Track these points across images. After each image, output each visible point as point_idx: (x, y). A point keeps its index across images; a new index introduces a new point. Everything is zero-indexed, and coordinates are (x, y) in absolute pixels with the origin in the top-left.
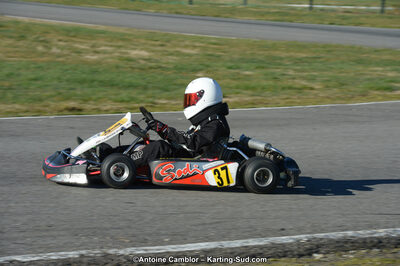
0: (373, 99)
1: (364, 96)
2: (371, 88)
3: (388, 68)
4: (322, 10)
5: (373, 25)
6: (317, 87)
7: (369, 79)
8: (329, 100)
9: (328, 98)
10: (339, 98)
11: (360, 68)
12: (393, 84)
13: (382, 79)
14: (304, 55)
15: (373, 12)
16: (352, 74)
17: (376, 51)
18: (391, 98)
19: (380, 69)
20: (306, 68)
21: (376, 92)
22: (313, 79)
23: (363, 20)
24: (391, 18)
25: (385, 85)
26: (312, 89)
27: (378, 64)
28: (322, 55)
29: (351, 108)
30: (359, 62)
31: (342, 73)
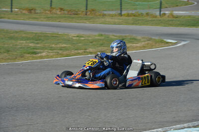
1: (22, 57)
2: (24, 53)
3: (28, 42)
5: (9, 18)
7: (21, 48)
8: (4, 60)
9: (2, 59)
10: (9, 59)
11: (13, 42)
12: (35, 50)
13: (28, 48)
15: (7, 12)
16: (11, 45)
18: (37, 58)
19: (24, 42)
21: (27, 55)
23: (3, 16)
24: (16, 15)
25: (31, 51)
27: (22, 39)
29: (19, 65)
30: (11, 38)
31: (4, 44)
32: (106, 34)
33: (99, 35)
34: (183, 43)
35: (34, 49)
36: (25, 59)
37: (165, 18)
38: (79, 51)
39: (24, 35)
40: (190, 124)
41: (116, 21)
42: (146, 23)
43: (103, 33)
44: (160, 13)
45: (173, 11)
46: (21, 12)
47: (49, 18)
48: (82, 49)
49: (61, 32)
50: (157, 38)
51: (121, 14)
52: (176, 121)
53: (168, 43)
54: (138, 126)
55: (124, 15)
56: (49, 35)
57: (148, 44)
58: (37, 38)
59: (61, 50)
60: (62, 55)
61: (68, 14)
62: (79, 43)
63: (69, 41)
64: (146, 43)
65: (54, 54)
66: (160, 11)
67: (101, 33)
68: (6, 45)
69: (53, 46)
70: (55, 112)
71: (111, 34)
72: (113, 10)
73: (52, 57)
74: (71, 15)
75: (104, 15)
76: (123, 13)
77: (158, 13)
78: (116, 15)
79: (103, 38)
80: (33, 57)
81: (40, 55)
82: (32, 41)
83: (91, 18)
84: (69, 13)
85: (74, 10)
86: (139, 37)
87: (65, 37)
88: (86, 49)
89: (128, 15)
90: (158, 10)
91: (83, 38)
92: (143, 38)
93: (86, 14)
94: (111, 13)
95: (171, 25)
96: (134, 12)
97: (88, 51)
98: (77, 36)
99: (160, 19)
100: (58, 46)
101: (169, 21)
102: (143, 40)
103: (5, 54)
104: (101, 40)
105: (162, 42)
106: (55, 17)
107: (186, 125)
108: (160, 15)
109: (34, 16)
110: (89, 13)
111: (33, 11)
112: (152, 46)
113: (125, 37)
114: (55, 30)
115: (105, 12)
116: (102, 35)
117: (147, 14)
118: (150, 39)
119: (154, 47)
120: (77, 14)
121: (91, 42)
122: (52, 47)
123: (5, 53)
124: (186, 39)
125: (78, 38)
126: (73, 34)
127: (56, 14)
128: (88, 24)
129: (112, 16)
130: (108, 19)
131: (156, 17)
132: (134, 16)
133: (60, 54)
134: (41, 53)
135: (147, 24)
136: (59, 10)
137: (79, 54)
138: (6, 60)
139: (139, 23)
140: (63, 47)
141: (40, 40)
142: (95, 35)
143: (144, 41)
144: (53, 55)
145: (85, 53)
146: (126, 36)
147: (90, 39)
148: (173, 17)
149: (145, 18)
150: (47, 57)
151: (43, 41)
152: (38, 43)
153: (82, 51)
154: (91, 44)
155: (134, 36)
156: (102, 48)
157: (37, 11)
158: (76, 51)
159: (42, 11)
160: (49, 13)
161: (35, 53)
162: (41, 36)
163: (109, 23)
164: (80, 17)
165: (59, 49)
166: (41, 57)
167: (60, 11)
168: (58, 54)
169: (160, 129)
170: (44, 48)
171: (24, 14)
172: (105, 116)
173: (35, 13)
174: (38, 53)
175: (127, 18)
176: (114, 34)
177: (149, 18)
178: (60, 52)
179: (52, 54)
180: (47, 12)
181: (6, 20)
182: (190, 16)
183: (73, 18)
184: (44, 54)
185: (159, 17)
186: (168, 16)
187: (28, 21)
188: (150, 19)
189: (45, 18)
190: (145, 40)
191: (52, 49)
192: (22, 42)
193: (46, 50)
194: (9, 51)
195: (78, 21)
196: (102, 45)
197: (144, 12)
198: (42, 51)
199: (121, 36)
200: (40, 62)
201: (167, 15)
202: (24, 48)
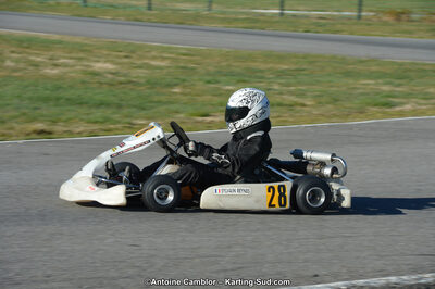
0: (373, 116)
1: (361, 113)
2: (369, 104)
3: (380, 81)
4: (294, 16)
5: (352, 34)
6: (309, 103)
7: (362, 94)
9: (323, 115)
10: (335, 115)
11: (351, 81)
12: (391, 99)
13: (378, 94)
14: (286, 67)
15: (349, 18)
16: (344, 88)
17: (361, 62)
18: (392, 115)
19: (372, 82)
20: (292, 81)
21: (375, 109)
22: (302, 94)
23: (339, 27)
24: (369, 25)
25: (384, 100)
26: (303, 105)
28: (304, 67)
29: (351, 128)
30: (348, 74)
31: (331, 86)
35: (389, 96)
36: (367, 117)
39: (374, 68)
46: (380, 20)
56: (426, 68)
58: (403, 74)
69: (431, 90)
73: (423, 113)
80: (385, 113)
81: (397, 109)
82: (388, 80)
103: (330, 106)
109: (405, 26)
111: (404, 17)
122: (427, 93)
134: (402, 104)
138: (330, 117)
141: (405, 78)
144: (429, 109)
150: (414, 113)
151: (412, 80)
152: (399, 85)
157: (414, 17)
161: (389, 105)
162: (410, 70)
166: (402, 114)
170: (407, 96)
171: (386, 23)
173: (409, 21)
179: (424, 107)
181: (345, 36)
184: (408, 107)
187: (390, 39)
189: (428, 31)
191: (427, 96)
192: (368, 82)
193: (415, 100)
194: (337, 100)
198: (403, 100)
200: (396, 123)
202: (368, 94)
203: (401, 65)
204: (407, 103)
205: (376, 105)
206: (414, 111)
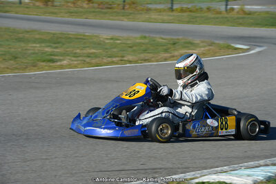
0: (42, 69)
1: (34, 66)
2: (38, 61)
3: (43, 45)
5: (17, 13)
7: (34, 54)
8: (9, 70)
9: (8, 68)
10: (16, 68)
11: (23, 44)
12: (53, 57)
13: (43, 53)
15: (13, 3)
16: (20, 50)
17: (28, 32)
18: (55, 68)
19: (38, 45)
21: (44, 64)
23: (8, 9)
24: (27, 8)
25: (47, 58)
27: (34, 42)
29: (30, 77)
30: (19, 40)
31: (10, 48)
32: (151, 35)
33: (141, 38)
34: (258, 49)
35: (51, 55)
36: (39, 69)
37: (233, 14)
38: (114, 59)
39: (37, 36)
40: (268, 161)
41: (166, 18)
42: (206, 21)
43: (147, 35)
44: (226, 8)
45: (244, 5)
46: (34, 5)
47: (72, 13)
48: (118, 57)
49: (88, 32)
50: (221, 42)
51: (172, 9)
52: (248, 157)
53: (236, 49)
54: (195, 163)
55: (177, 10)
56: (71, 36)
57: (209, 50)
58: (56, 40)
59: (89, 57)
60: (90, 65)
61: (98, 8)
62: (115, 48)
63: (99, 44)
64: (207, 48)
65: (79, 62)
66: (227, 5)
67: (144, 35)
68: (13, 50)
69: (78, 51)
70: (81, 142)
71: (158, 36)
72: (160, 3)
73: (76, 67)
74: (102, 9)
75: (148, 10)
76: (175, 7)
77: (223, 8)
78: (164, 10)
79: (147, 41)
80: (50, 66)
81: (59, 63)
82: (48, 44)
83: (131, 13)
84: (100, 7)
85: (107, 3)
86: (197, 41)
87: (95, 40)
88: (123, 57)
89: (182, 10)
90: (224, 3)
91: (119, 42)
92: (203, 42)
93: (124, 9)
94: (159, 7)
95: (241, 24)
96: (190, 6)
97: (125, 59)
98: (112, 39)
99: (226, 15)
100: (85, 51)
101: (238, 18)
102: (201, 45)
103: (12, 62)
104: (143, 44)
105: (229, 47)
106: (81, 12)
107: (262, 162)
108: (226, 10)
109: (52, 9)
110: (127, 7)
111: (50, 3)
112: (216, 53)
113: (177, 41)
114: (81, 30)
115: (150, 6)
116: (145, 37)
117: (209, 9)
118: (211, 44)
119: (218, 54)
120: (110, 8)
121: (130, 47)
122: (75, 53)
123: (10, 60)
124: (261, 45)
125: (112, 41)
126: (105, 35)
127: (82, 7)
128: (126, 22)
129: (160, 11)
130: (154, 16)
131: (220, 13)
132: (190, 11)
133: (88, 63)
134: (60, 60)
135: (208, 23)
136: (86, 2)
137: (113, 63)
138: (13, 70)
139: (196, 21)
140: (92, 53)
141: (59, 43)
142: (136, 37)
143: (204, 47)
144: (78, 64)
145: (122, 61)
146: (178, 39)
147: (129, 42)
148: (245, 13)
149: (206, 14)
150: (70, 66)
151: (64, 44)
152: (56, 48)
153: (117, 59)
154: (130, 49)
155: (190, 39)
156: (146, 54)
157: (56, 4)
158: (109, 59)
159: (63, 3)
160: (72, 5)
161: (53, 61)
162: (61, 38)
163: (156, 21)
164: (115, 12)
165: (85, 56)
166: (62, 67)
167: (87, 4)
168: (85, 63)
169: (225, 168)
170: (65, 54)
171: (38, 7)
172: (149, 149)
173: (53, 6)
174: (57, 61)
175: (180, 14)
176: (162, 36)
177: (210, 15)
178: (88, 60)
179: (76, 62)
180: (69, 4)
181: (13, 15)
182: (267, 12)
183: (106, 13)
184: (65, 62)
185: (225, 12)
186: (238, 12)
187: (43, 17)
188: (213, 16)
189: (66, 13)
190: (205, 44)
191: (75, 55)
192: (34, 45)
193: (69, 58)
194: (16, 58)
195: (111, 17)
196: (145, 51)
197: (204, 6)
198: (61, 58)
199: (173, 39)
200: (60, 73)
201: (235, 11)
202: (37, 53)
203: (54, 34)
204: (64, 60)
205: (44, 61)
206: (70, 65)
